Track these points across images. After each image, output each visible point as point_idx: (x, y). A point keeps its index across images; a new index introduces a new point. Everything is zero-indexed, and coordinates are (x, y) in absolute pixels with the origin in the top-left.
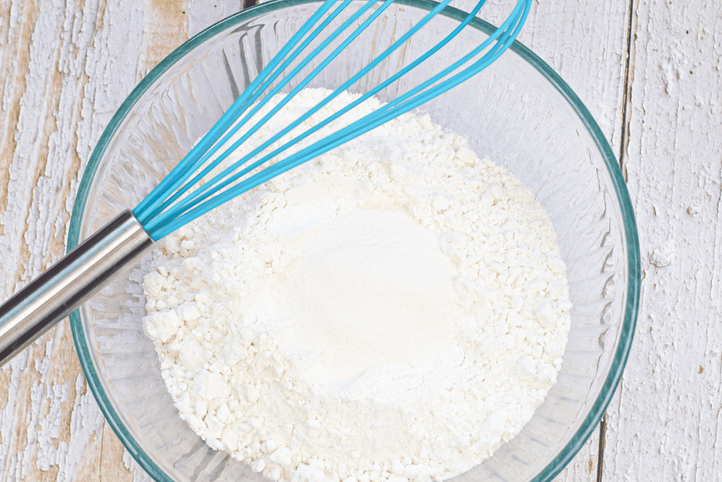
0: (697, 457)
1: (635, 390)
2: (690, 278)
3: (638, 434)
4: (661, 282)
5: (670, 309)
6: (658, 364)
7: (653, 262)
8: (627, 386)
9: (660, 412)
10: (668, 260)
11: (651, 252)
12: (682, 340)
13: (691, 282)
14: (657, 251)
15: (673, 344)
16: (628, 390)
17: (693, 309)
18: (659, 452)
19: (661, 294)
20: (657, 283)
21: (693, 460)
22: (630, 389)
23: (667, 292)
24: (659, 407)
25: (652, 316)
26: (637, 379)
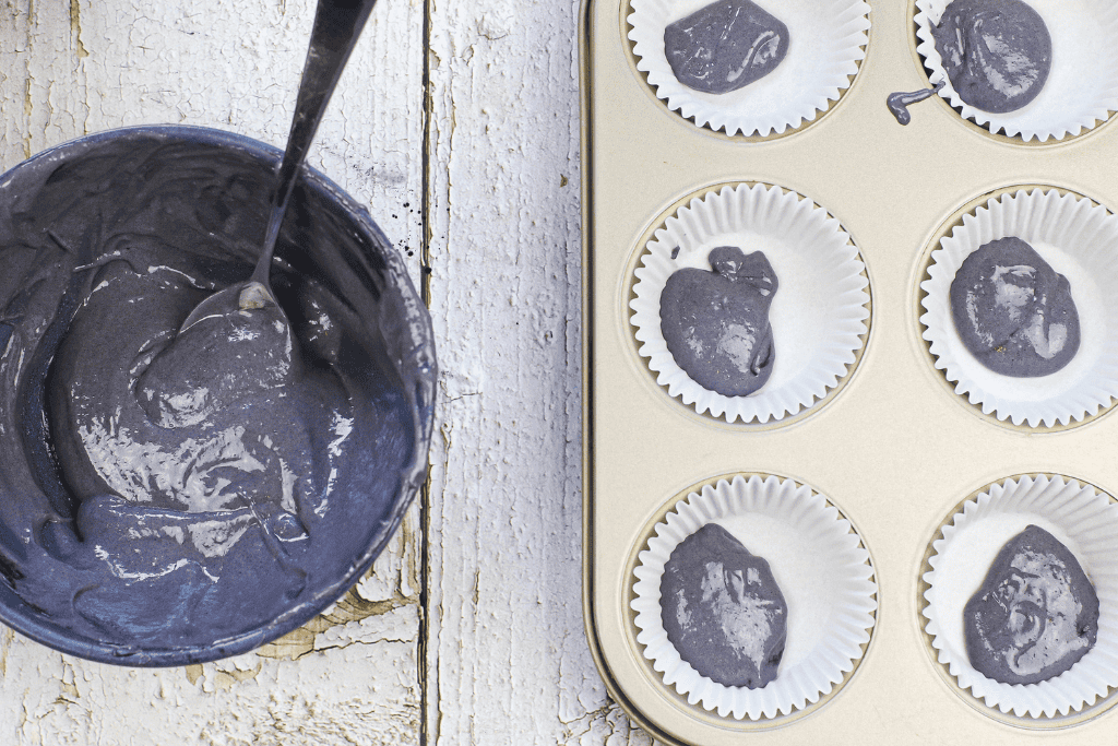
0: (567, 306)
1: (469, 217)
2: (540, 51)
3: (478, 280)
4: (497, 60)
5: (512, 97)
6: (500, 178)
7: (483, 33)
8: (456, 212)
9: (508, 246)
10: (505, 28)
11: (479, 19)
12: (533, 141)
13: (541, 57)
14: (488, 17)
15: (520, 147)
16: (458, 218)
17: (546, 95)
18: (510, 303)
19: (499, 77)
20: (490, 62)
21: (561, 310)
22: (462, 216)
23: (507, 74)
24: (505, 238)
25: (486, 110)
26: (470, 202)
